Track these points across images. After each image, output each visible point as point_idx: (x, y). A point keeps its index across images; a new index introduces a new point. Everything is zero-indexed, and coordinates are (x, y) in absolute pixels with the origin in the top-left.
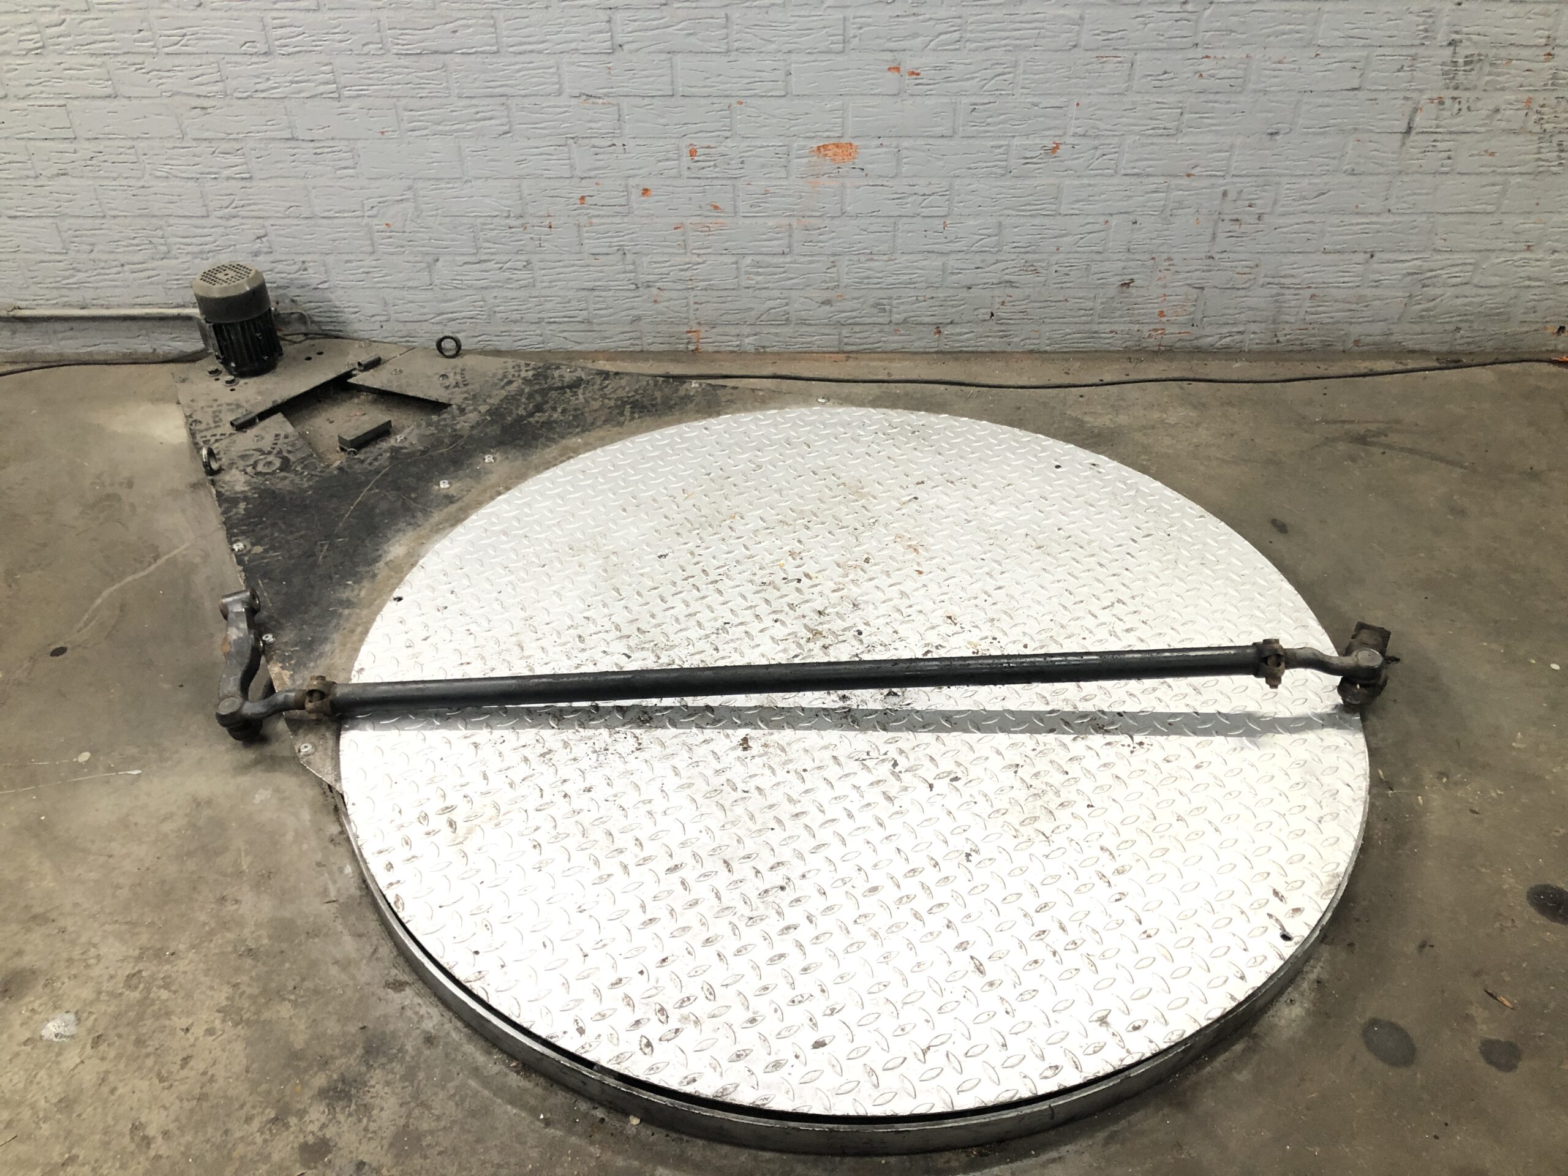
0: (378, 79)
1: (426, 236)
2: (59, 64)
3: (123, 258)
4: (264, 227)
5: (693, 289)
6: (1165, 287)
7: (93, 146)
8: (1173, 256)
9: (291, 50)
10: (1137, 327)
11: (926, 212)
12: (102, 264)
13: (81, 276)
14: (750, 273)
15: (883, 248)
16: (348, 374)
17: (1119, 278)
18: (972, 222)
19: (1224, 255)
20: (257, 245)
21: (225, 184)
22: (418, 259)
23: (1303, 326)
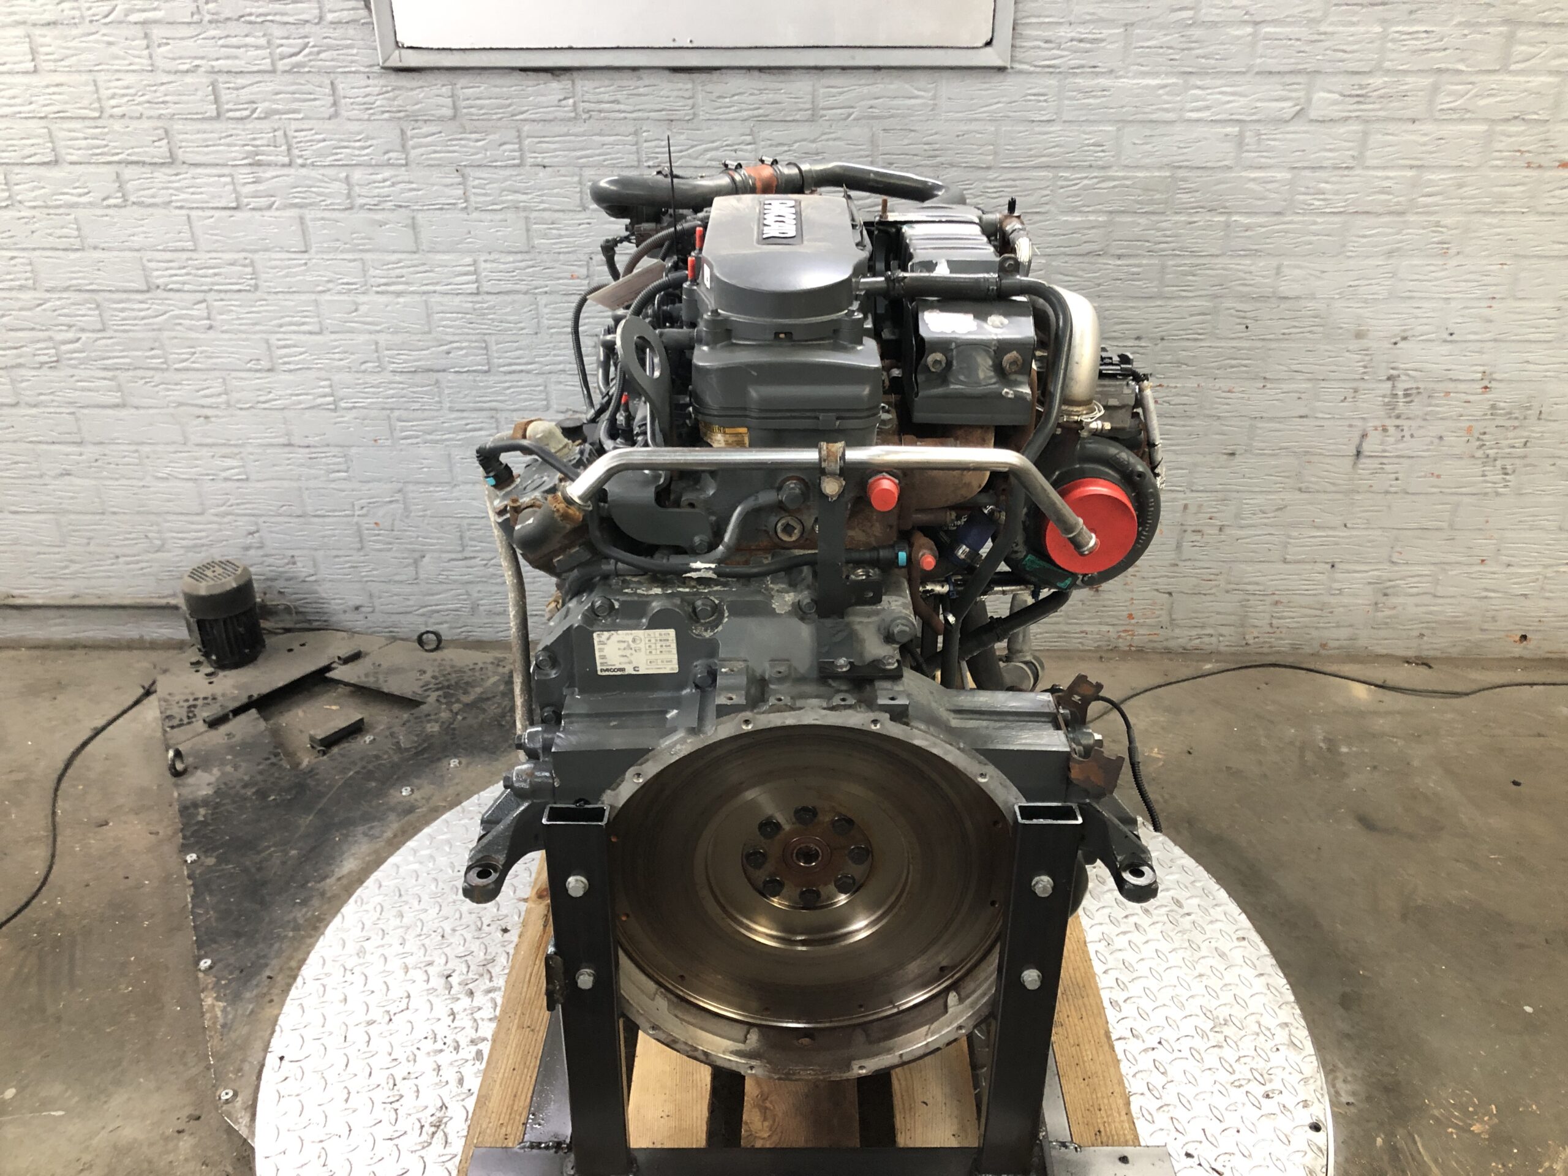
0: (374, 393)
1: (414, 535)
2: (72, 376)
3: (118, 551)
4: (256, 524)
6: (1132, 591)
7: (98, 449)
9: (292, 367)
10: (1105, 628)
12: (98, 557)
13: (74, 567)
16: (328, 668)
19: (1188, 563)
20: (249, 540)
21: (224, 485)
22: (405, 555)
23: (1271, 630)
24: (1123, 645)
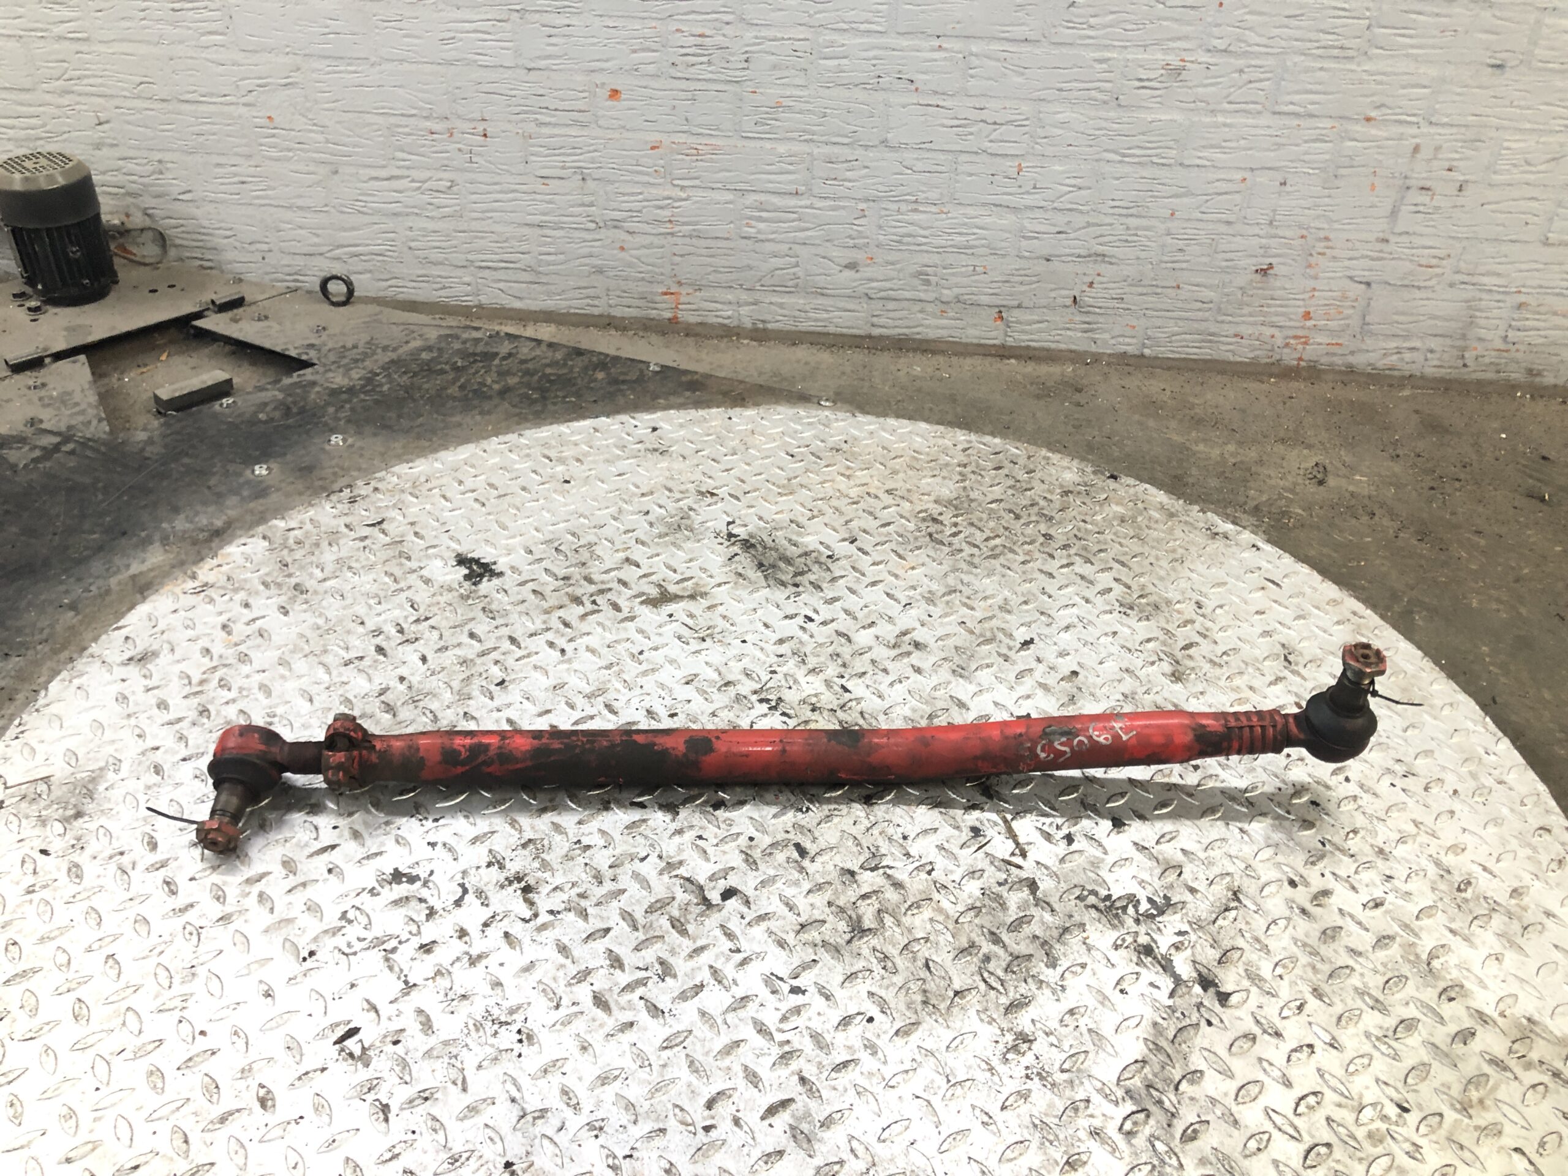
1: (321, 137)
4: (105, 109)
5: (672, 234)
6: (1316, 278)
8: (1331, 236)
10: (1268, 331)
11: (994, 148)
14: (750, 218)
15: (933, 195)
16: (199, 315)
17: (1254, 260)
18: (1057, 168)
19: (1404, 239)
20: (97, 134)
21: (56, 46)
22: (311, 168)
23: (1502, 347)
24: (1289, 358)
